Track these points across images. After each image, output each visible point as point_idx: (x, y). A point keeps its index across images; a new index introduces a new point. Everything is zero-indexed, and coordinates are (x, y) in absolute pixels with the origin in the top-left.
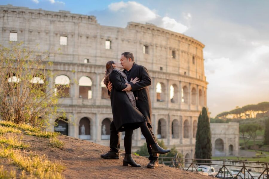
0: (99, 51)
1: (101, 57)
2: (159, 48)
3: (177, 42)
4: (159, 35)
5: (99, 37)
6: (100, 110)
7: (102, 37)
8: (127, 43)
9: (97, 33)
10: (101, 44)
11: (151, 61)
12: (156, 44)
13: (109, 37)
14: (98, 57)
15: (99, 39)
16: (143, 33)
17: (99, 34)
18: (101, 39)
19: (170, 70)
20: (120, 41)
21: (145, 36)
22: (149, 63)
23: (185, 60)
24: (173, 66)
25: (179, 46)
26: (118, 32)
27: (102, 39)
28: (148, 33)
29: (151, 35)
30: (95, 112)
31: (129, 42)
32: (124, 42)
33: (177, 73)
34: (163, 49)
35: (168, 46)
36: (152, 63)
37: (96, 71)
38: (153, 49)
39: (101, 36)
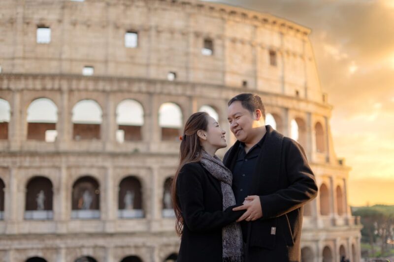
0: (20, 48)
1: (24, 58)
2: (165, 36)
3: (218, 21)
4: (164, 10)
5: (20, 21)
6: (18, 160)
7: (27, 21)
8: (84, 27)
9: (17, 14)
10: (25, 33)
11: (144, 61)
12: (157, 27)
13: (42, 19)
14: (19, 58)
15: (19, 25)
16: (122, 8)
17: (20, 16)
18: (25, 26)
19: (196, 76)
20: (67, 25)
21: (129, 13)
22: (140, 65)
23: (244, 58)
24: (207, 70)
25: (223, 29)
26: (63, 8)
27: (28, 23)
28: (138, 7)
29: (145, 10)
30: (5, 165)
31: (89, 26)
32: (78, 27)
33: (219, 82)
34: (177, 36)
35: (191, 30)
36: (148, 65)
37: (12, 86)
38: (149, 37)
39: (24, 18)
